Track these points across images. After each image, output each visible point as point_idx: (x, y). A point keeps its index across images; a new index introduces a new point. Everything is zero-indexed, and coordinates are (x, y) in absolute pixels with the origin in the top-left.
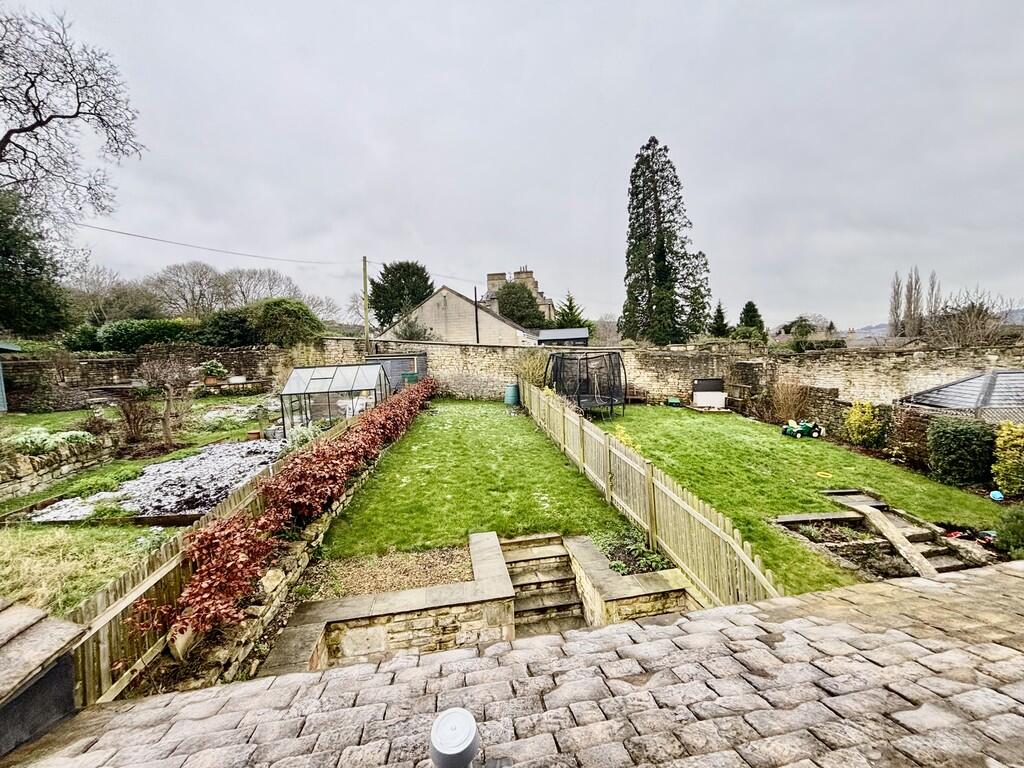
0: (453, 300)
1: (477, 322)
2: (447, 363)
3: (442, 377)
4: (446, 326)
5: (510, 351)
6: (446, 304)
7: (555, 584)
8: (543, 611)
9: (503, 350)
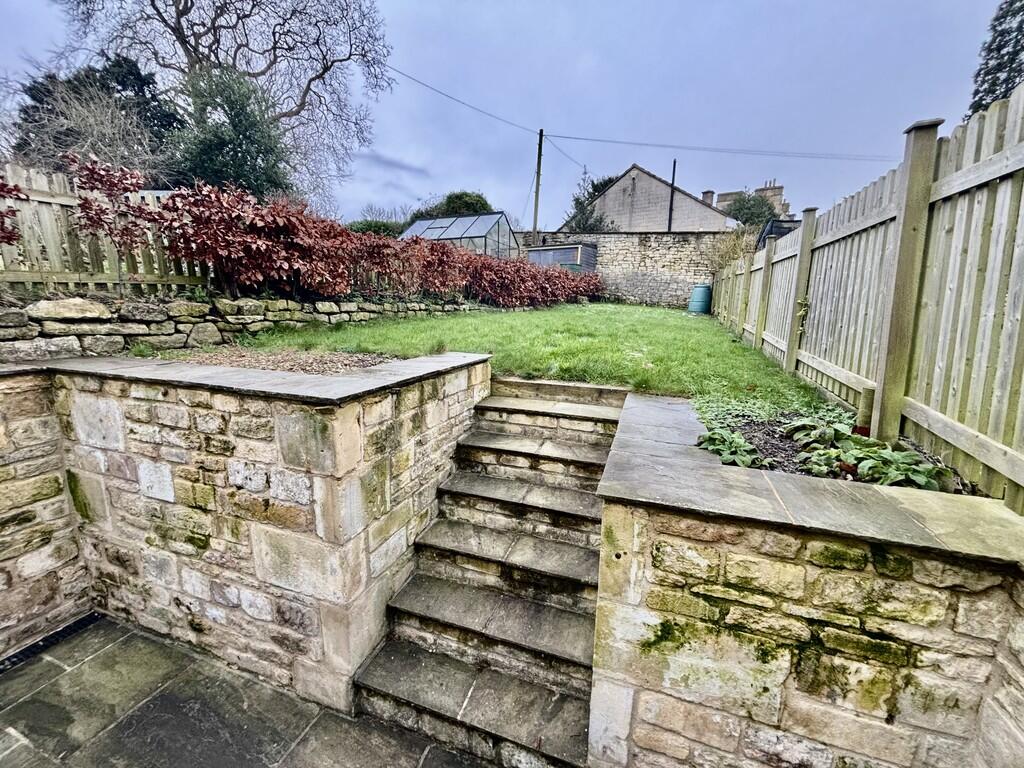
0: (644, 183)
1: (671, 210)
2: (620, 257)
3: (612, 275)
4: (631, 217)
5: (707, 239)
6: (633, 189)
7: (572, 469)
8: (519, 510)
9: (697, 238)
